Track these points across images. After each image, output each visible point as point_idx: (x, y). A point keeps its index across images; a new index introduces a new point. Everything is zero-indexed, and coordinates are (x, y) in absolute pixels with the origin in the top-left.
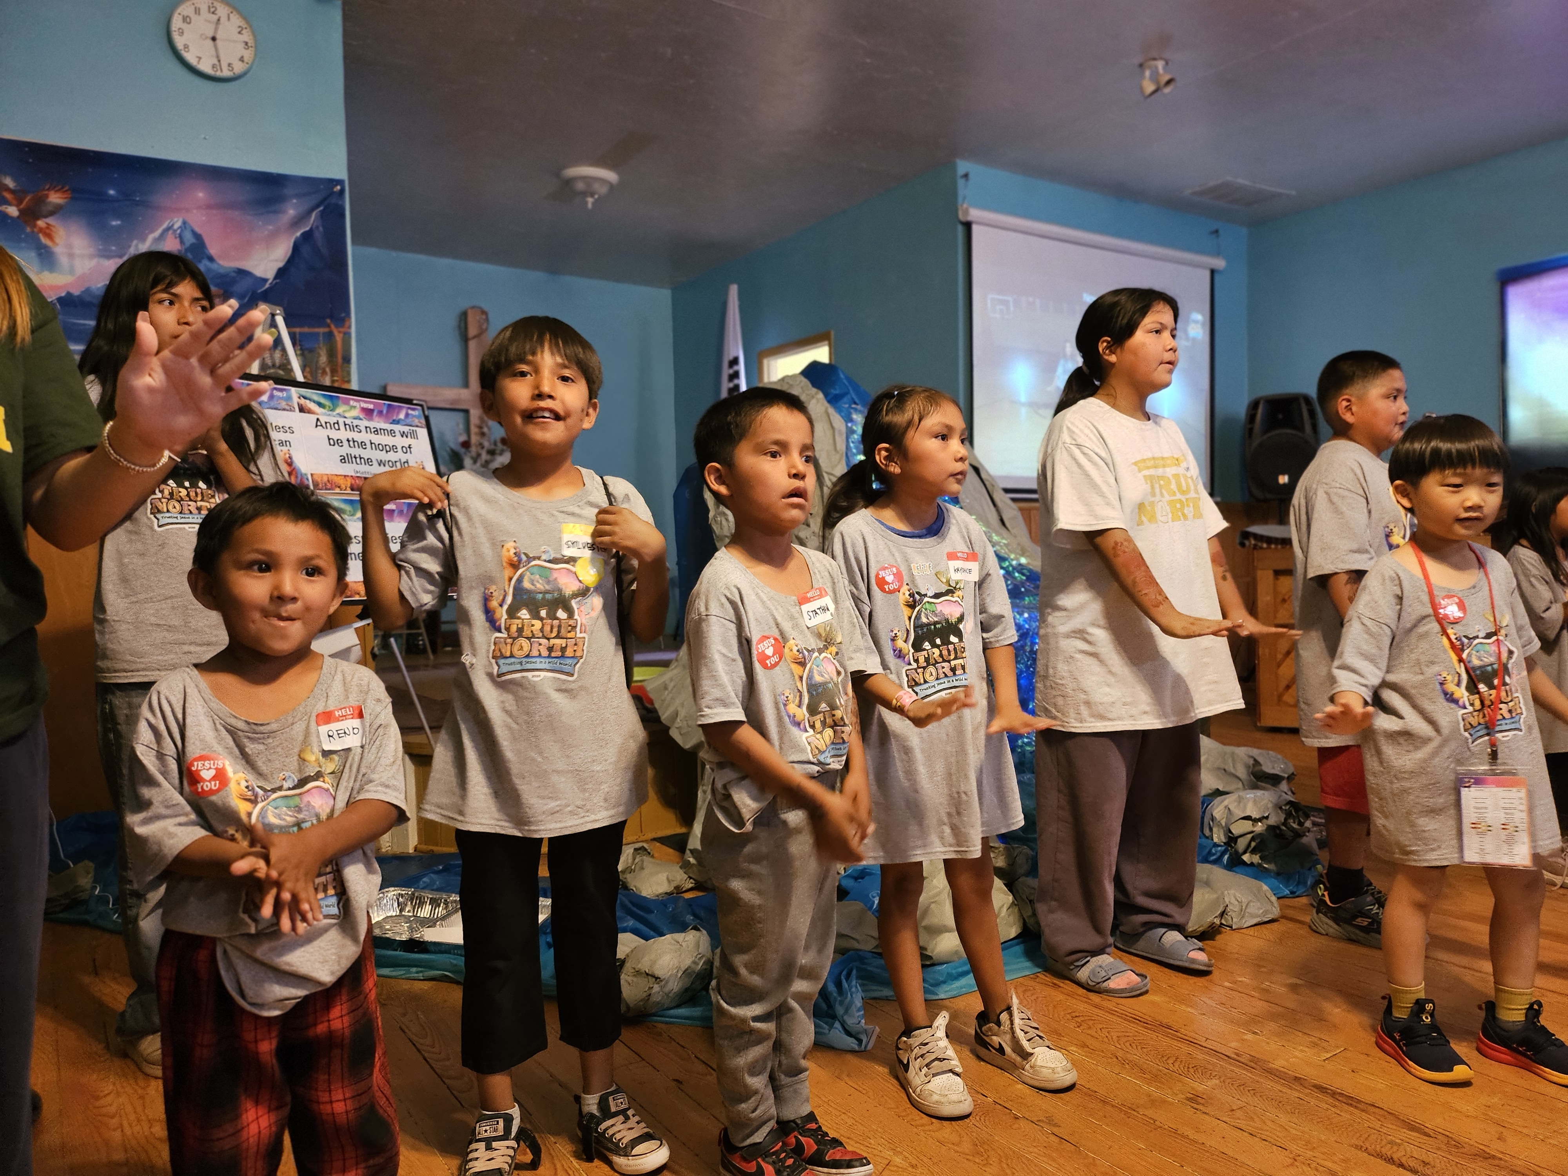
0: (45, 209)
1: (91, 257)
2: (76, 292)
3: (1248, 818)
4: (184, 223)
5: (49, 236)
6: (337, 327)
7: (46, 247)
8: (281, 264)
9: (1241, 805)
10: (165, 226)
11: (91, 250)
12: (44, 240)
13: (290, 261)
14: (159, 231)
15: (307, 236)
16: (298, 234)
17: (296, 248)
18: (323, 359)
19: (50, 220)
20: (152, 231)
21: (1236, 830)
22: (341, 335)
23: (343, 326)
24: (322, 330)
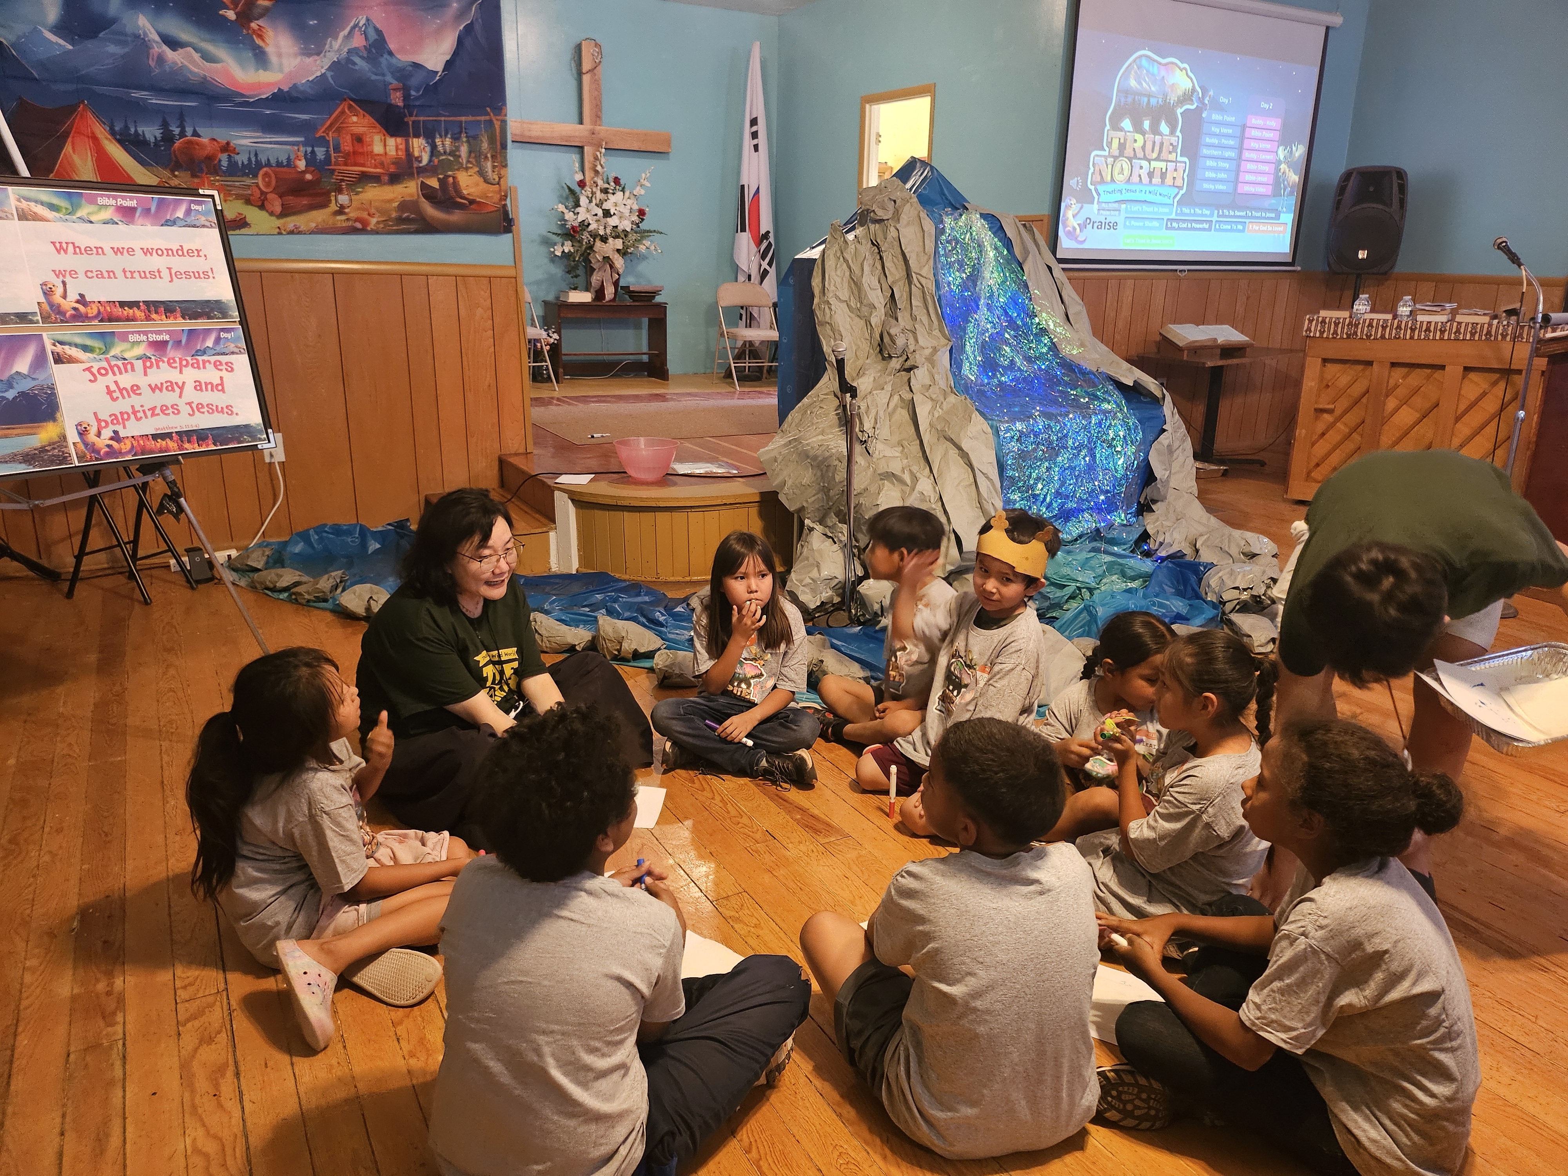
0: (256, 12)
1: (296, 55)
2: (286, 89)
3: (1237, 588)
4: (368, 20)
5: (260, 37)
6: (495, 115)
7: (259, 47)
8: (448, 57)
9: (1233, 577)
10: (352, 24)
11: (296, 49)
12: (258, 41)
13: (456, 54)
14: (348, 29)
15: (469, 29)
16: (461, 28)
17: (460, 41)
18: (485, 145)
19: (260, 22)
20: (344, 29)
21: (1226, 597)
22: (499, 123)
23: (499, 115)
24: (483, 118)
